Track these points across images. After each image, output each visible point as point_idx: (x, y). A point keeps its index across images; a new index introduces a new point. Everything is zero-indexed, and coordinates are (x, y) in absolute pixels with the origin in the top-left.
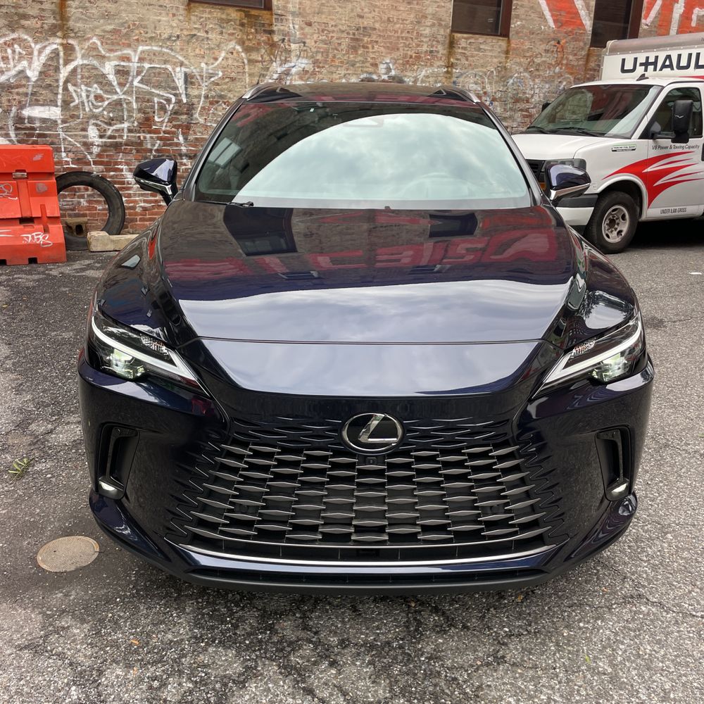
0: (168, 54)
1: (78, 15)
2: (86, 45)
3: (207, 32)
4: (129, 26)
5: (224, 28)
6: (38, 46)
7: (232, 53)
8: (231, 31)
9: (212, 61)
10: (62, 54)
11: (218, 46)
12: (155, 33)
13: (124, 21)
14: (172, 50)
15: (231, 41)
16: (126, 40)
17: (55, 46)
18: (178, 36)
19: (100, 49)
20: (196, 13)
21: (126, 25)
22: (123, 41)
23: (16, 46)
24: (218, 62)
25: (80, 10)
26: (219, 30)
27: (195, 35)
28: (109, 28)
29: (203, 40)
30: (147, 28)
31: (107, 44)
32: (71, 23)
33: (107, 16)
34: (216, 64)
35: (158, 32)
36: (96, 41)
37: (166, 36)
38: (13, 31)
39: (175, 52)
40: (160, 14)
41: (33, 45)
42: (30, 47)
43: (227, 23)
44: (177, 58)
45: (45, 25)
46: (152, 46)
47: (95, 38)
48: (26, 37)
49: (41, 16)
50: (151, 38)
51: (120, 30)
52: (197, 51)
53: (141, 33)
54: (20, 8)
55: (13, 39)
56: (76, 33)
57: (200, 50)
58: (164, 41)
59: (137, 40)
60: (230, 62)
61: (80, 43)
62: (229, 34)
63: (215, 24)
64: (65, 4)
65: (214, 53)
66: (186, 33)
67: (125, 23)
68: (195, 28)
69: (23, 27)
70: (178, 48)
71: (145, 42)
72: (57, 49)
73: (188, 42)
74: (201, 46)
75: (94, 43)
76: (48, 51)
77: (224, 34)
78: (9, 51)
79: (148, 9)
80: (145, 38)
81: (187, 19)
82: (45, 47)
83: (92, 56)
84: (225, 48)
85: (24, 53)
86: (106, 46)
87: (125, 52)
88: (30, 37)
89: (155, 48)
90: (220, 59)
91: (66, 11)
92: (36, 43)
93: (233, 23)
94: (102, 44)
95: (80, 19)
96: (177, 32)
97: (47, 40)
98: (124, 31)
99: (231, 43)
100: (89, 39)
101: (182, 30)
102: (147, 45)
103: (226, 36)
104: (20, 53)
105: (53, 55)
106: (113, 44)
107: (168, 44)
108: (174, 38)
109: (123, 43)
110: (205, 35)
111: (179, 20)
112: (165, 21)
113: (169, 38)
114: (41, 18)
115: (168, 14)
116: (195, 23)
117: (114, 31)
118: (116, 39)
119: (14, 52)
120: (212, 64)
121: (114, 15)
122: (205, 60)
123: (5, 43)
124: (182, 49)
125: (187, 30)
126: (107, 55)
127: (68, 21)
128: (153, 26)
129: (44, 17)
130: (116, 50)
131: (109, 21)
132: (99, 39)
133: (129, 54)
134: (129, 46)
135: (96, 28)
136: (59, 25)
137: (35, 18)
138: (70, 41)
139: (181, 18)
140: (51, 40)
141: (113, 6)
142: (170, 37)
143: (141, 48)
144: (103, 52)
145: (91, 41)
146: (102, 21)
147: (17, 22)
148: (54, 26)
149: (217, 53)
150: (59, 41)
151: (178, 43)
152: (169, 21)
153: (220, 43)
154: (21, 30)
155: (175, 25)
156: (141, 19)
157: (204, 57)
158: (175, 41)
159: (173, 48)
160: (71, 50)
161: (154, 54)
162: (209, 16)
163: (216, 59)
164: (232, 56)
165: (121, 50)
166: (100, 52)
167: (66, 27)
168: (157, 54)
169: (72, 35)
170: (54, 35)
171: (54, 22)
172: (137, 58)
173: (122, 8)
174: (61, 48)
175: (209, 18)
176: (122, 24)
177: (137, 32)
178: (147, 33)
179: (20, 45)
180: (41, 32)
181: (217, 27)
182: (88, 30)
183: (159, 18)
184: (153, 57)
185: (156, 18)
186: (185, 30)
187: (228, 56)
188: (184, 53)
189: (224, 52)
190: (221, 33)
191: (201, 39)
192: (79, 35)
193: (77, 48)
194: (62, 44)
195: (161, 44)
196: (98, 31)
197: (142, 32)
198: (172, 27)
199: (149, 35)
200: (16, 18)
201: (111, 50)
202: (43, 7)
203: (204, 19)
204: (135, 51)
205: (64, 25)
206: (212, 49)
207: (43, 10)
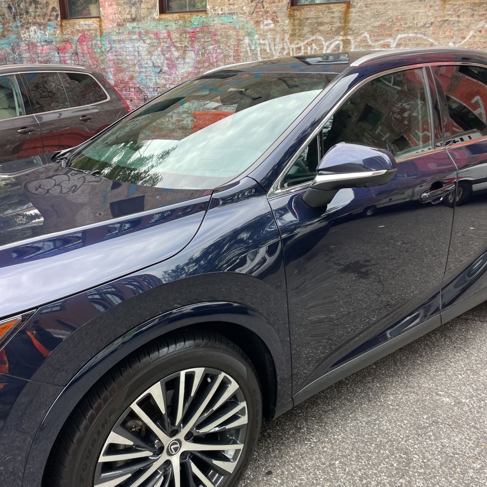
0: (421, 38)
1: (357, 18)
2: (359, 38)
3: (459, 16)
4: (393, 20)
5: (475, 10)
6: (327, 43)
7: (480, 31)
8: (483, 12)
9: (460, 40)
10: (341, 47)
11: (468, 27)
12: (412, 23)
13: (389, 17)
14: (425, 35)
15: (481, 21)
16: (389, 31)
17: (338, 42)
18: (432, 23)
19: (368, 40)
20: (451, 2)
21: (391, 20)
22: (387, 32)
23: (314, 45)
24: (465, 40)
25: (359, 14)
26: (470, 12)
27: (447, 20)
28: (377, 24)
29: (454, 23)
30: (407, 20)
31: (374, 36)
32: (351, 25)
33: (377, 15)
34: (463, 42)
35: (415, 22)
36: (366, 35)
37: (422, 24)
38: (313, 35)
39: (428, 36)
40: (420, 7)
41: (324, 43)
42: (322, 44)
43: (479, 6)
44: (429, 41)
45: (333, 28)
46: (408, 33)
47: (366, 33)
48: (320, 38)
49: (331, 22)
50: (409, 28)
51: (385, 25)
52: (447, 33)
53: (401, 25)
54: (319, 18)
55: (313, 40)
56: (353, 31)
57: (450, 32)
58: (419, 29)
59: (398, 30)
60: (477, 39)
61: (355, 38)
62: (480, 16)
63: (467, 9)
64: (348, 11)
65: (463, 33)
66: (439, 19)
67: (390, 18)
68: (448, 14)
69: (319, 31)
70: (431, 32)
71: (403, 31)
72: (339, 44)
73: (440, 27)
74: (451, 29)
75: (365, 36)
76: (332, 46)
77: (475, 16)
78: (309, 48)
79: (409, 5)
80: (404, 28)
81: (441, 8)
82: (331, 43)
83: (362, 47)
84: (474, 28)
85: (318, 49)
86: (373, 38)
87: (387, 40)
88: (323, 37)
89: (411, 35)
90: (468, 38)
91: (348, 16)
92: (326, 41)
93: (485, 5)
94: (370, 37)
95: (357, 20)
96: (431, 19)
97: (333, 38)
98: (388, 25)
99: (481, 22)
100: (362, 34)
101: (436, 17)
102: (405, 33)
103: (477, 18)
104: (315, 49)
105: (336, 48)
106: (378, 35)
107: (422, 30)
108: (428, 25)
109: (386, 34)
110: (457, 19)
111: (435, 10)
112: (423, 12)
113: (424, 26)
114: (331, 23)
115: (425, 6)
116: (448, 10)
117: (382, 26)
118: (381, 32)
119: (312, 49)
120: (460, 42)
121: (382, 14)
122: (453, 40)
123: (307, 44)
124: (434, 33)
125: (440, 17)
126: (373, 44)
127: (349, 23)
128: (412, 17)
129: (333, 22)
130: (380, 40)
131: (378, 19)
132: (369, 34)
133: (389, 42)
134: (390, 35)
135: (368, 25)
136: (343, 27)
137: (327, 24)
138: (349, 37)
139: (437, 8)
140: (336, 38)
141: (383, 7)
142: (425, 24)
143: (399, 36)
144: (370, 43)
145: (363, 36)
146: (372, 20)
147: (316, 28)
148: (339, 28)
149: (465, 32)
150: (341, 38)
151: (431, 28)
152: (426, 12)
153: (470, 24)
154: (318, 33)
155: (430, 14)
156: (403, 14)
157: (453, 38)
158: (429, 27)
159: (426, 33)
160: (348, 44)
161: (410, 40)
162: (463, 3)
163: (464, 38)
164: (480, 34)
165: (384, 40)
166: (368, 42)
167: (347, 27)
168: (412, 39)
169: (351, 32)
170: (338, 34)
171: (340, 25)
172: (395, 44)
173: (389, 7)
174: (341, 43)
175: (462, 5)
176: (387, 20)
177: (398, 24)
178: (406, 24)
179: (316, 44)
180: (330, 34)
181: (469, 10)
182: (362, 28)
183: (418, 10)
184: (408, 42)
185: (415, 11)
186: (439, 17)
187: (475, 34)
188: (435, 36)
189: (472, 31)
190: (473, 15)
191: (452, 22)
192: (355, 32)
193: (352, 42)
194: (343, 40)
195: (416, 31)
196: (369, 28)
197: (402, 23)
198: (428, 16)
199: (407, 26)
200: (316, 25)
201: (377, 41)
202: (333, 15)
203: (457, 6)
204: (394, 39)
205: (345, 26)
206: (462, 29)
207: (334, 17)
